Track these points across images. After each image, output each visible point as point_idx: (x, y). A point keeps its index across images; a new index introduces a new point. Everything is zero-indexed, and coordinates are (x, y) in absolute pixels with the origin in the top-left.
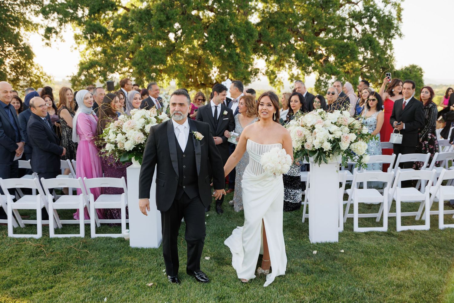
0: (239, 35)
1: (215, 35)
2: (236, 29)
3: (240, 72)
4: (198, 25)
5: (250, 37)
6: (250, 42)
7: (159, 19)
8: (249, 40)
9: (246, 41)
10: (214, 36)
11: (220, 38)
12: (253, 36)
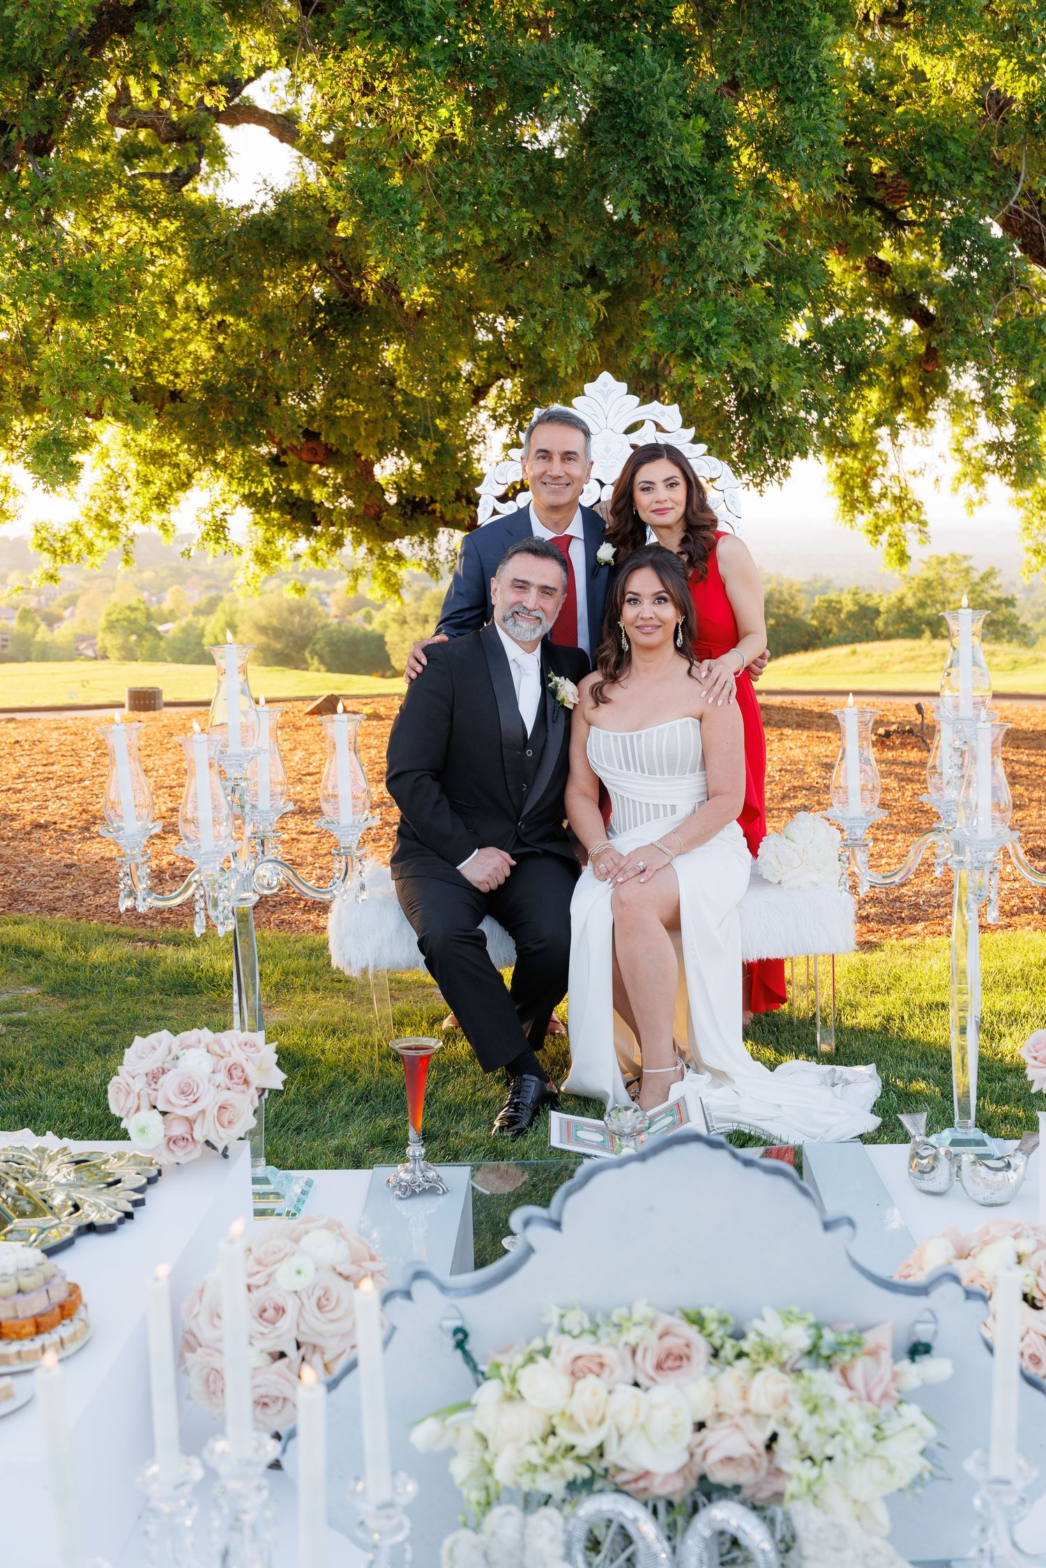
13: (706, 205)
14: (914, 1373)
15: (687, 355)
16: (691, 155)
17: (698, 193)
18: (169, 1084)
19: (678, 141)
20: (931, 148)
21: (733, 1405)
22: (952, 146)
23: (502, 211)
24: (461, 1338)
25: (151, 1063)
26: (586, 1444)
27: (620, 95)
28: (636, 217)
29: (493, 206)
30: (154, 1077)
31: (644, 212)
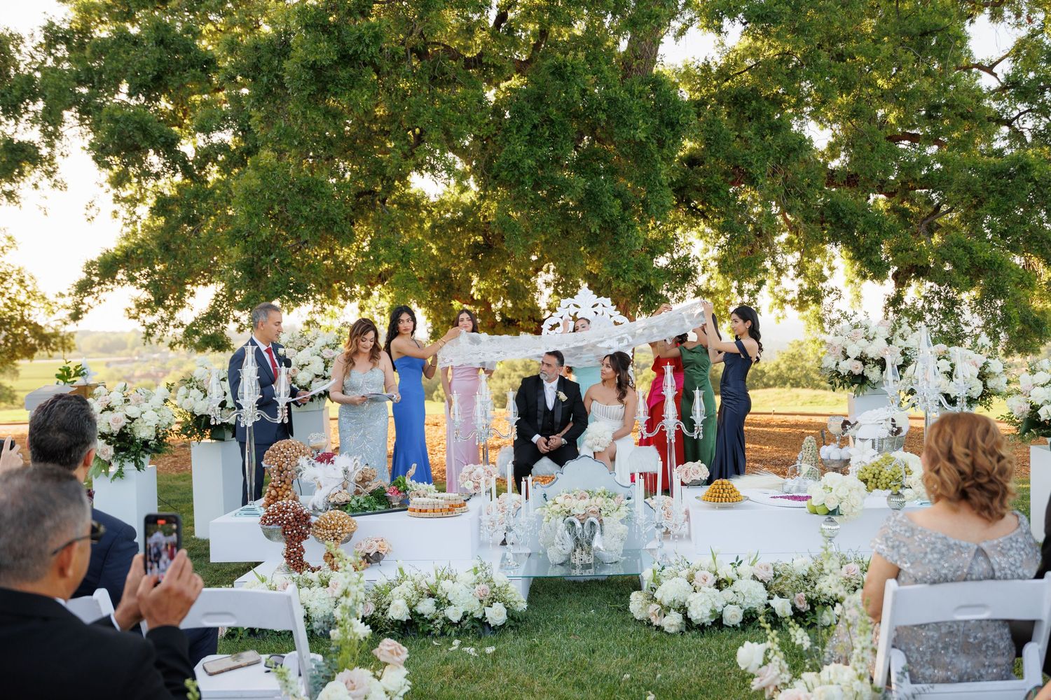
0: (625, 125)
1: (535, 127)
2: (612, 101)
3: (629, 262)
4: (471, 91)
5: (667, 132)
6: (665, 151)
7: (312, 59)
8: (661, 144)
9: (653, 147)
10: (528, 127)
11: (553, 135)
12: (678, 128)
13: (622, 227)
14: (627, 501)
15: (618, 277)
16: (616, 211)
17: (619, 223)
18: (474, 474)
19: (611, 207)
20: (714, 192)
21: (593, 504)
22: (721, 192)
23: (551, 229)
24: (545, 496)
25: (469, 470)
26: (567, 510)
27: (591, 191)
28: (598, 232)
29: (547, 228)
30: (470, 473)
31: (601, 228)
